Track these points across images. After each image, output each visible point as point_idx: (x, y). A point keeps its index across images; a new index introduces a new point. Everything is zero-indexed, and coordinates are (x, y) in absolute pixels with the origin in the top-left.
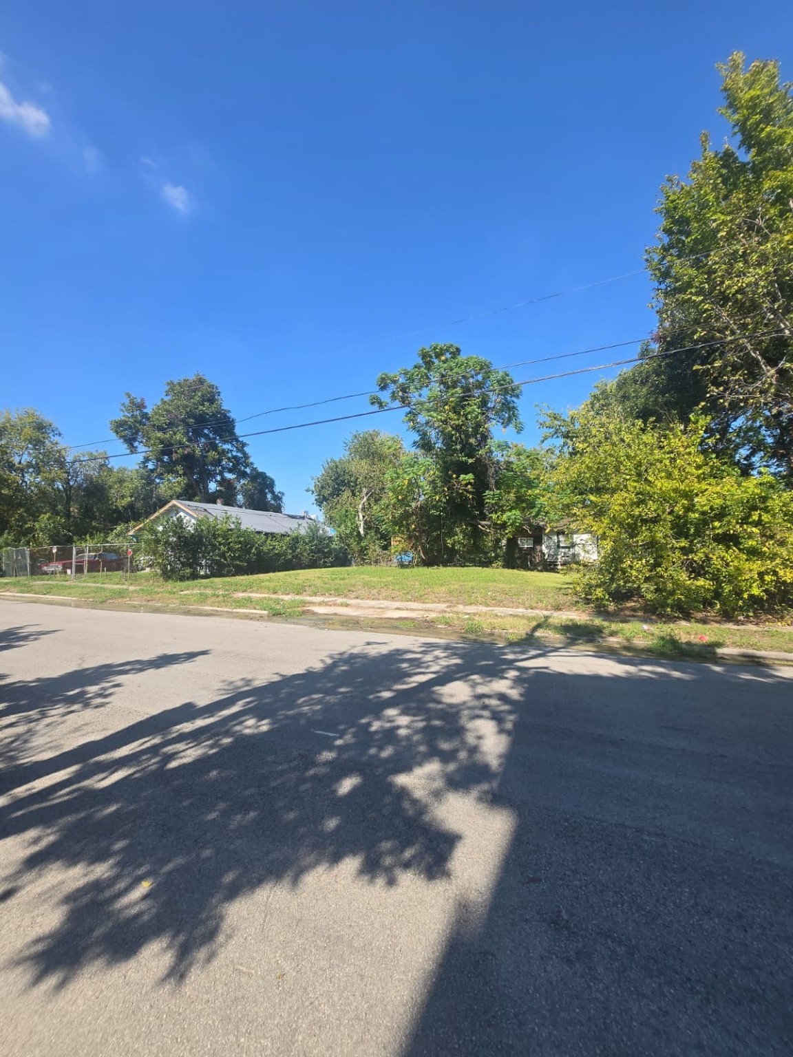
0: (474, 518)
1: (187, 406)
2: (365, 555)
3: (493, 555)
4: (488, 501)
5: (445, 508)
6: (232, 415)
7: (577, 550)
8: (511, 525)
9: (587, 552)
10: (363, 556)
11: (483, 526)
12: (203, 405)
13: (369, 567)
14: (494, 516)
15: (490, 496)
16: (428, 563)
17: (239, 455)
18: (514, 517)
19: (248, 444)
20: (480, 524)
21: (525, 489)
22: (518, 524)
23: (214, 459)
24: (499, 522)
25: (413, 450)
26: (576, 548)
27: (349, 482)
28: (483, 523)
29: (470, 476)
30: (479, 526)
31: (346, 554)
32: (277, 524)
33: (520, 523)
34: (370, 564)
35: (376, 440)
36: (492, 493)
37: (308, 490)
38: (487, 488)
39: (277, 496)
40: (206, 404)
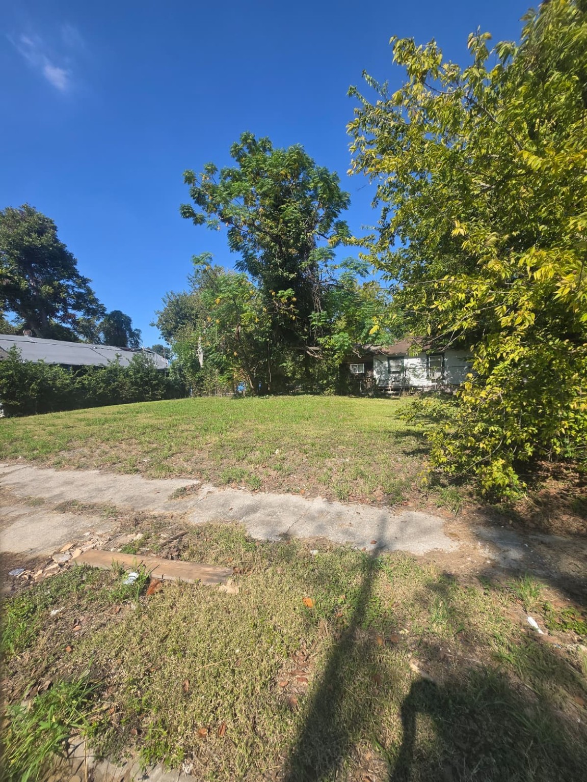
0: (302, 343)
1: (9, 236)
2: (202, 386)
3: (325, 382)
4: (314, 323)
5: (271, 333)
6: (69, 249)
7: (408, 374)
8: (339, 349)
9: (417, 376)
10: (200, 388)
11: (311, 352)
12: (30, 236)
13: (206, 398)
14: (321, 340)
15: (317, 318)
16: (260, 391)
17: (82, 291)
18: (341, 339)
19: (90, 280)
20: (308, 350)
21: (353, 308)
22: (346, 348)
23: (48, 294)
24: (327, 347)
25: (237, 273)
26: (407, 373)
27: (190, 315)
28: (312, 348)
29: (289, 291)
30: (308, 352)
31: (184, 386)
32: (99, 356)
33: (349, 347)
34: (208, 395)
35: (218, 275)
36: (318, 314)
37: (153, 325)
38: (312, 308)
39: (134, 333)
40: (34, 235)
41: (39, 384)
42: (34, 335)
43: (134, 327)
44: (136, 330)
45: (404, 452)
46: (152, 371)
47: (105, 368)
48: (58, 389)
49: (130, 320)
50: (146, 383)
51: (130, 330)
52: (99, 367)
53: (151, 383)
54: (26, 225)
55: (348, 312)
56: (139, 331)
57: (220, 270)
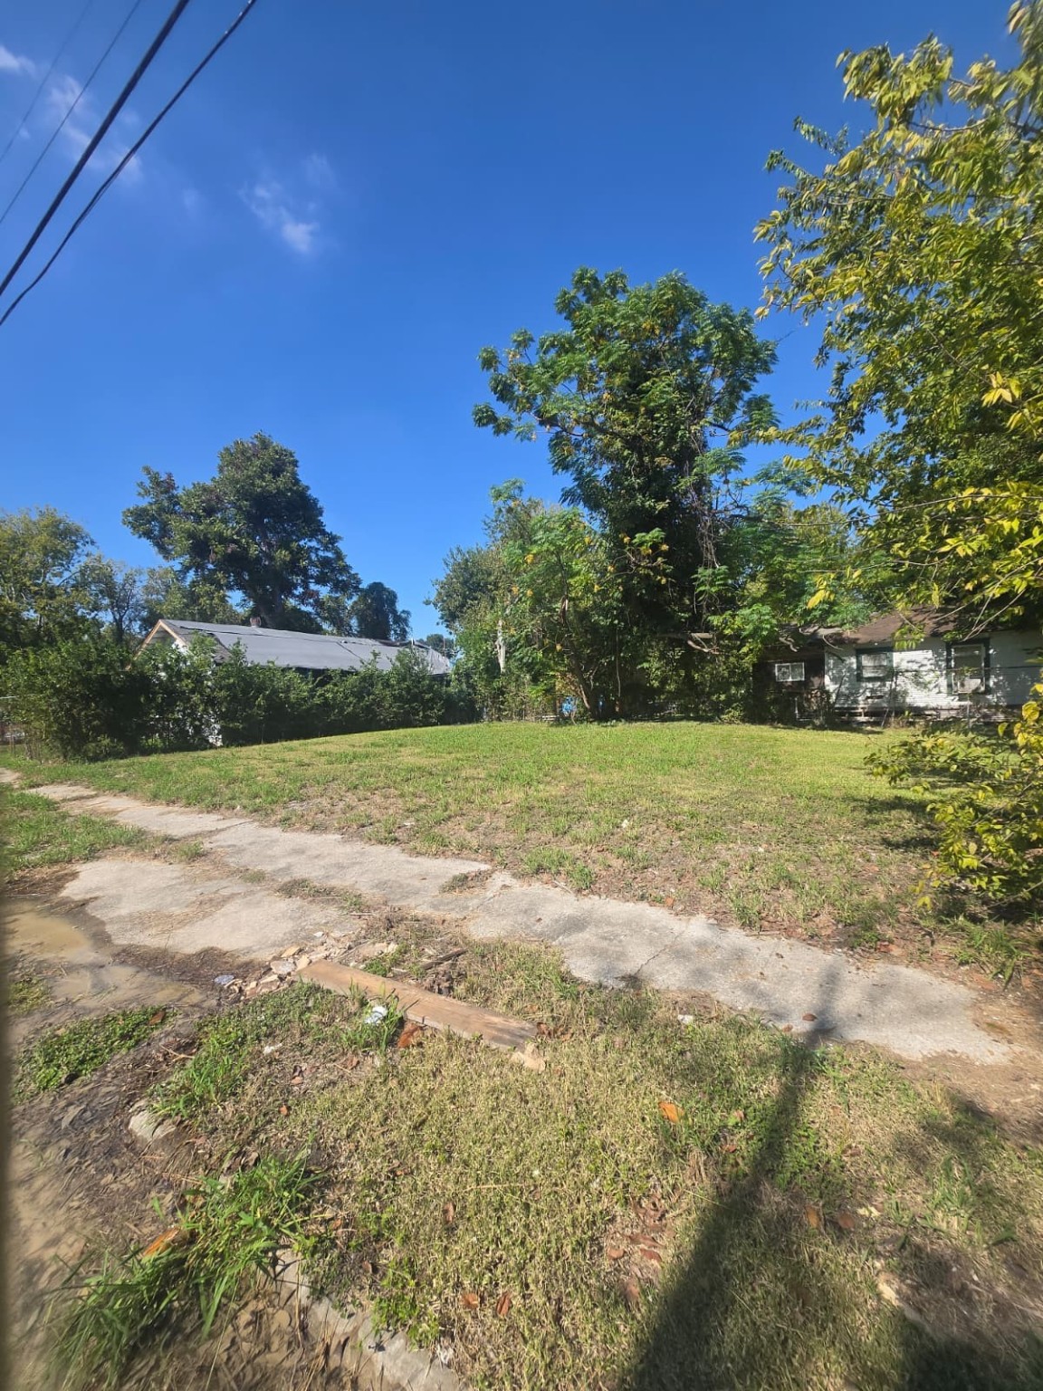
0: (680, 627)
1: (237, 482)
2: (502, 703)
3: (723, 697)
4: (702, 588)
5: (621, 611)
6: (312, 493)
7: (902, 683)
8: (751, 635)
10: (499, 705)
11: (695, 642)
12: (263, 479)
13: (509, 723)
14: (716, 620)
15: (708, 577)
16: (601, 713)
17: (330, 555)
18: (755, 617)
19: (340, 538)
20: (691, 639)
21: (781, 557)
22: (765, 633)
23: (284, 562)
24: (727, 632)
25: (566, 509)
26: (900, 680)
27: (486, 584)
28: (697, 635)
29: (656, 533)
30: (690, 643)
31: (473, 702)
32: (349, 654)
33: (771, 631)
34: (511, 718)
35: (533, 514)
36: (710, 571)
37: (427, 603)
38: (699, 561)
39: (400, 616)
40: (268, 476)
41: (266, 698)
42: (264, 625)
43: (400, 607)
44: (403, 612)
45: (887, 843)
46: (424, 678)
47: (357, 673)
48: (292, 706)
49: (395, 597)
50: (415, 698)
51: (394, 612)
52: (348, 673)
53: (423, 698)
54: (258, 463)
55: (770, 565)
56: (408, 613)
57: (535, 505)
